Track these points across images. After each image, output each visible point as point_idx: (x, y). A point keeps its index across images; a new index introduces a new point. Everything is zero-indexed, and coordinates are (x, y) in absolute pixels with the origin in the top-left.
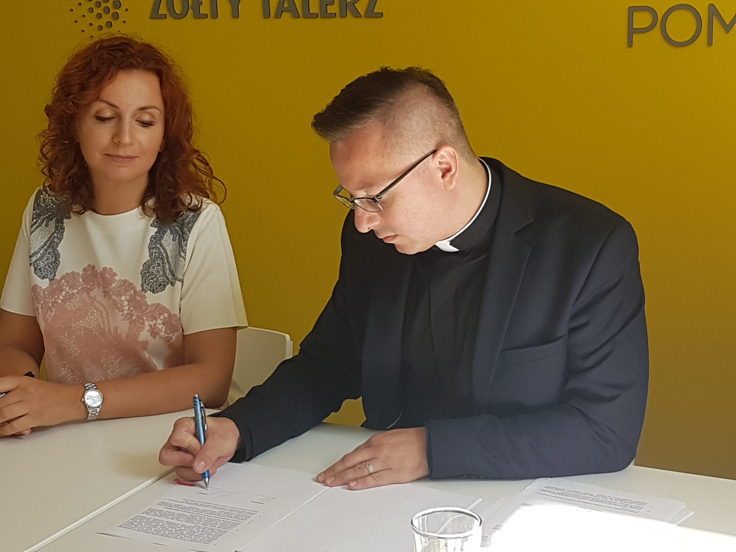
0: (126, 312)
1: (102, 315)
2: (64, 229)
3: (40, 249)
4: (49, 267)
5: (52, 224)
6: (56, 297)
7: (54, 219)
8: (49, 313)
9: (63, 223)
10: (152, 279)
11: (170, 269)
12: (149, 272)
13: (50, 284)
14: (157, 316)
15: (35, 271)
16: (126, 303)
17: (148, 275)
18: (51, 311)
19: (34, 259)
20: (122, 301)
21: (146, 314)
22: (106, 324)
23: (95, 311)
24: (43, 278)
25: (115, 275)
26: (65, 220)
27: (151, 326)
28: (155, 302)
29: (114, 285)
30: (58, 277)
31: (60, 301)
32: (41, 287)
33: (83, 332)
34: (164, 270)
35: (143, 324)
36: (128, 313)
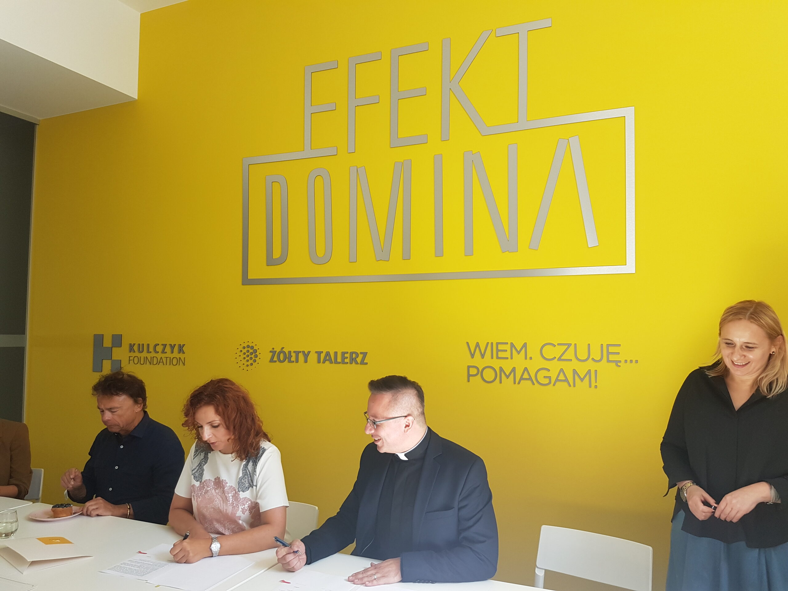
0: (231, 502)
1: (221, 503)
2: (208, 458)
3: (197, 467)
4: (200, 476)
5: (203, 455)
6: (202, 491)
7: (204, 452)
8: (199, 499)
9: (208, 455)
10: (243, 485)
11: (251, 479)
12: (241, 482)
13: (200, 484)
14: (245, 503)
15: (194, 478)
16: (231, 497)
17: (241, 483)
18: (200, 498)
19: (194, 472)
20: (229, 496)
21: (240, 503)
22: (222, 507)
23: (217, 500)
24: (197, 481)
25: (227, 483)
26: (209, 454)
27: (242, 508)
28: (244, 497)
29: (226, 488)
30: (203, 481)
31: (203, 493)
32: (196, 486)
33: (212, 509)
34: (248, 481)
35: (239, 508)
36: (232, 502)
